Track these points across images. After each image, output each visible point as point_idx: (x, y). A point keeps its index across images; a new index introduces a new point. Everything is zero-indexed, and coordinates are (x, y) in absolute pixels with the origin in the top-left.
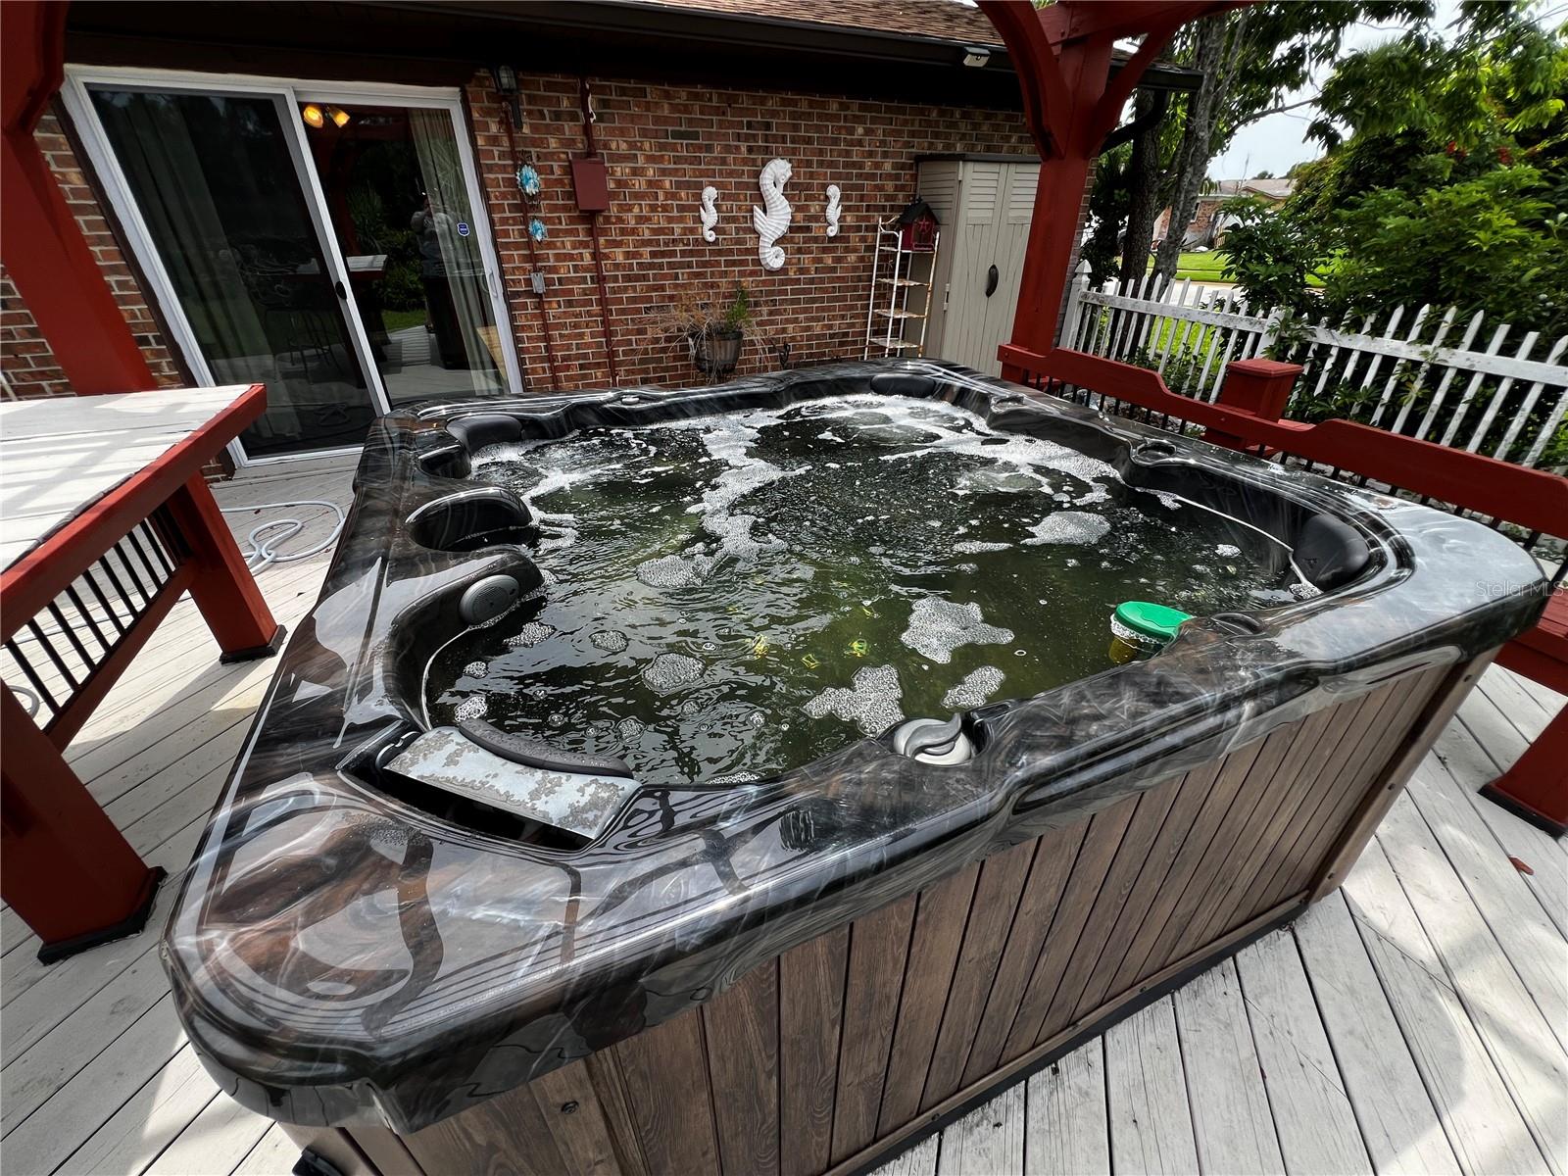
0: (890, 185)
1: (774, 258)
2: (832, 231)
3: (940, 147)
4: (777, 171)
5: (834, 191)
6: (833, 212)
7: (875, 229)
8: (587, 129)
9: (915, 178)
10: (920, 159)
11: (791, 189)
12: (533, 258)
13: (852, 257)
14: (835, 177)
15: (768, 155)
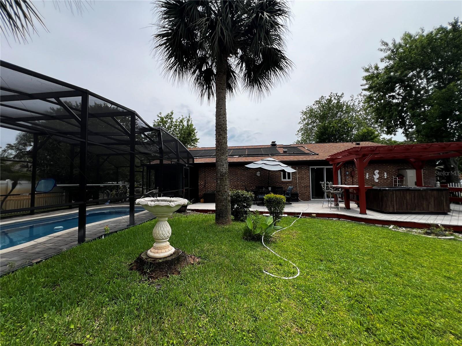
0: (394, 172)
1: (377, 181)
2: (386, 178)
3: (402, 168)
4: (377, 172)
5: (385, 173)
6: (385, 175)
7: (393, 177)
8: (353, 169)
9: (399, 171)
10: (399, 169)
11: (379, 173)
12: (345, 180)
13: (389, 181)
14: (385, 172)
15: (375, 170)
